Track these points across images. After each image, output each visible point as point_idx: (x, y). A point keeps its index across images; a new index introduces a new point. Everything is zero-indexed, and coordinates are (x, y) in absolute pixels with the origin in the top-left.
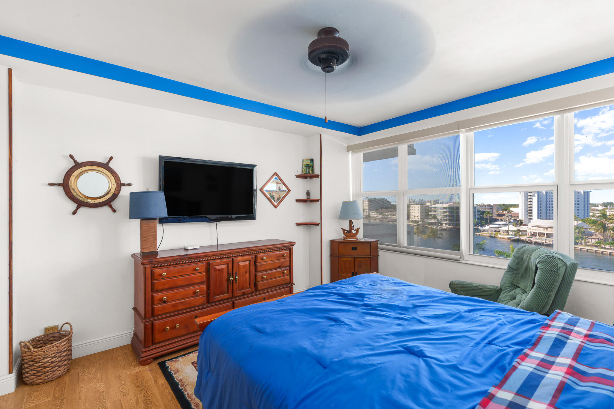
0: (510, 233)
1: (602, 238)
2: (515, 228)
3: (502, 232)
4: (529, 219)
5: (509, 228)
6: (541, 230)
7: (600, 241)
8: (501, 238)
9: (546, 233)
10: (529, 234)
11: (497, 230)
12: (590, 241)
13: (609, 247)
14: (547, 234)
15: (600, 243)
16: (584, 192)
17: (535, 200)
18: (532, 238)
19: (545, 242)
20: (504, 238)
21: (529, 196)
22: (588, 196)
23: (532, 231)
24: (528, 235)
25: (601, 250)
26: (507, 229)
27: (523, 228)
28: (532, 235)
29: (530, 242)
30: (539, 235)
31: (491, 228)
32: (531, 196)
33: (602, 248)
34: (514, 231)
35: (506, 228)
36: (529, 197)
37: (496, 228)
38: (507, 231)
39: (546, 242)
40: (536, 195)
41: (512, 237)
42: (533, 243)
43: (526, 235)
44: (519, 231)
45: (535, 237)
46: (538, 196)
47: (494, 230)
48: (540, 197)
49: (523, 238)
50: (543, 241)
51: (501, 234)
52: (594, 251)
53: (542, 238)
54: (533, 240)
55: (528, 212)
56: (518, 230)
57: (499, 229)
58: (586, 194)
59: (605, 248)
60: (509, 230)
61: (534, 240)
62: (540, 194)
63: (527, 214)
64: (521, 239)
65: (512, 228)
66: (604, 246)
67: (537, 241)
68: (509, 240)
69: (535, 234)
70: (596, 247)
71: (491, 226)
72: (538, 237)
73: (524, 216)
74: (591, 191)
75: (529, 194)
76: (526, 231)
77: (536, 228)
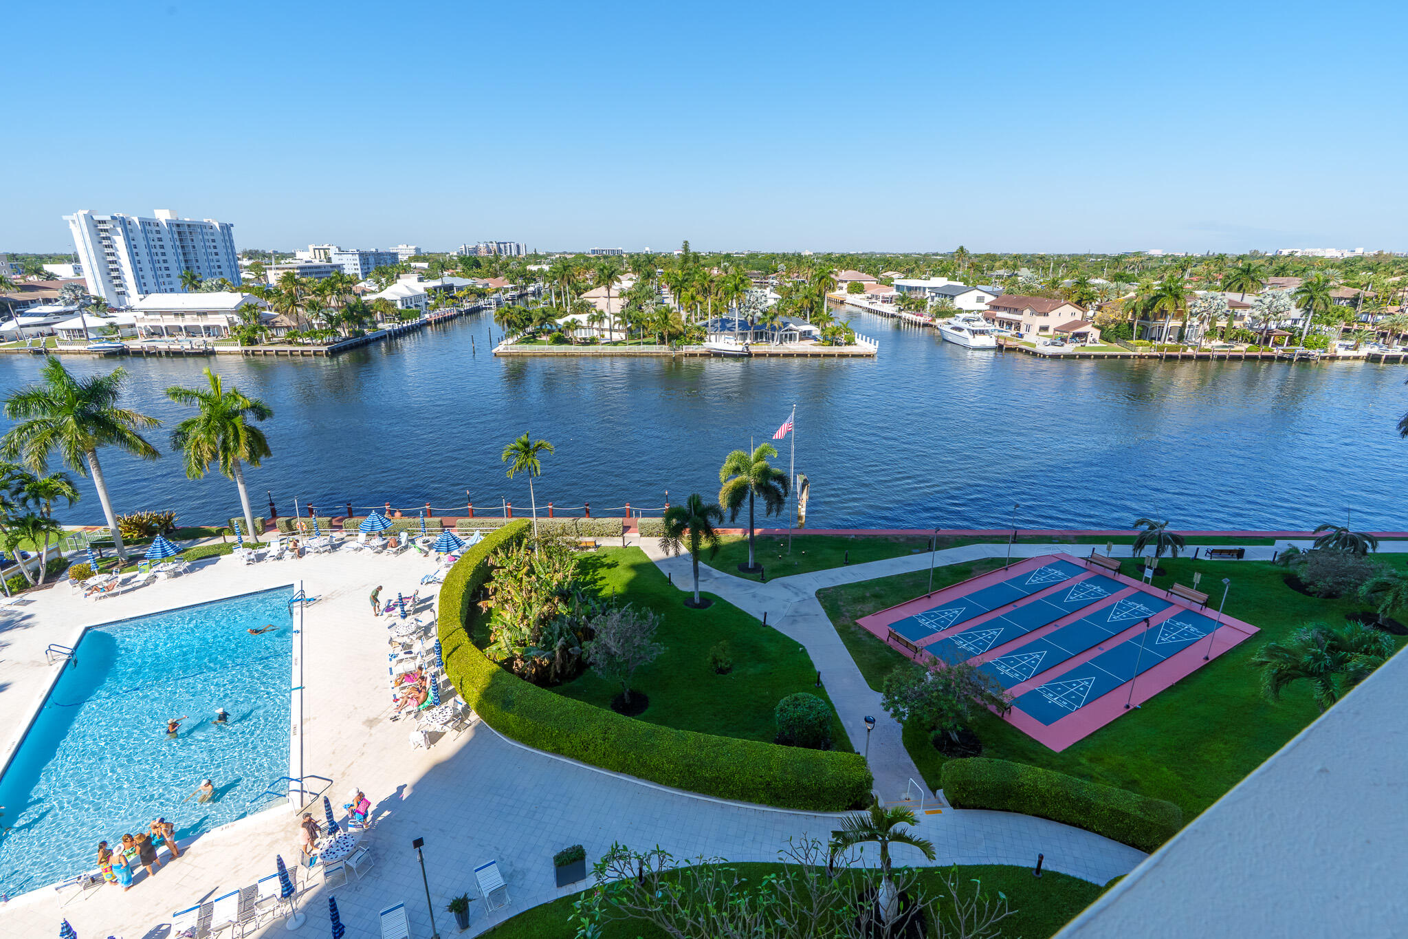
0: (91, 336)
1: (294, 324)
2: (101, 322)
3: (63, 336)
4: (118, 293)
5: (84, 322)
6: (170, 321)
7: (293, 331)
8: (67, 352)
9: (182, 325)
10: (144, 333)
11: (46, 330)
12: (275, 333)
13: (309, 341)
14: (185, 327)
15: (295, 334)
16: (221, 227)
17: (120, 242)
18: (154, 341)
19: (189, 347)
20: (79, 352)
21: (102, 230)
22: (230, 235)
23: (148, 324)
24: (142, 334)
25: (300, 348)
26: (81, 326)
27: (122, 319)
28: (153, 334)
29: (155, 353)
30: (168, 334)
31: (22, 326)
32: (106, 230)
33: (299, 344)
34: (101, 329)
35: (75, 323)
36: (103, 234)
37: (39, 325)
38: (80, 331)
39: (192, 348)
40: (119, 229)
41: (101, 345)
42: (163, 354)
43: (135, 336)
44: (114, 327)
45: (159, 339)
46: (125, 231)
47: (33, 330)
48: (131, 235)
49: (134, 345)
50: (186, 347)
51: (65, 343)
52: (288, 352)
53: (180, 338)
54: (160, 347)
55: (112, 274)
56: (112, 325)
57: (53, 326)
58: (225, 231)
59: (304, 344)
60: (86, 329)
61: (162, 344)
62: (129, 227)
63: (111, 281)
64: (131, 347)
65: (94, 321)
66: (301, 341)
67: (171, 347)
68: (96, 356)
69: (155, 332)
70: (290, 343)
71: (23, 320)
72: (166, 338)
73: (101, 286)
74: (232, 225)
75: (101, 226)
76: (133, 326)
77: (158, 317)
